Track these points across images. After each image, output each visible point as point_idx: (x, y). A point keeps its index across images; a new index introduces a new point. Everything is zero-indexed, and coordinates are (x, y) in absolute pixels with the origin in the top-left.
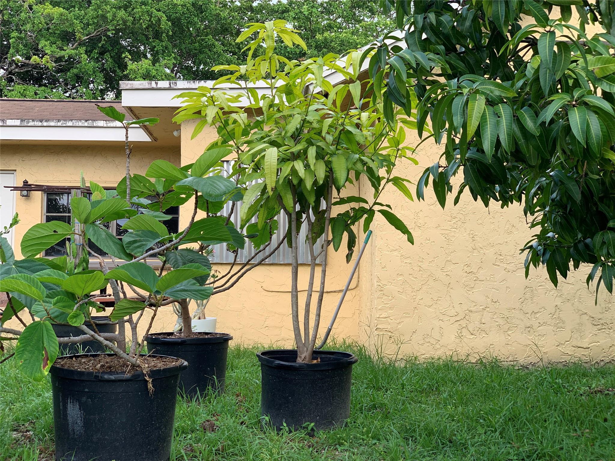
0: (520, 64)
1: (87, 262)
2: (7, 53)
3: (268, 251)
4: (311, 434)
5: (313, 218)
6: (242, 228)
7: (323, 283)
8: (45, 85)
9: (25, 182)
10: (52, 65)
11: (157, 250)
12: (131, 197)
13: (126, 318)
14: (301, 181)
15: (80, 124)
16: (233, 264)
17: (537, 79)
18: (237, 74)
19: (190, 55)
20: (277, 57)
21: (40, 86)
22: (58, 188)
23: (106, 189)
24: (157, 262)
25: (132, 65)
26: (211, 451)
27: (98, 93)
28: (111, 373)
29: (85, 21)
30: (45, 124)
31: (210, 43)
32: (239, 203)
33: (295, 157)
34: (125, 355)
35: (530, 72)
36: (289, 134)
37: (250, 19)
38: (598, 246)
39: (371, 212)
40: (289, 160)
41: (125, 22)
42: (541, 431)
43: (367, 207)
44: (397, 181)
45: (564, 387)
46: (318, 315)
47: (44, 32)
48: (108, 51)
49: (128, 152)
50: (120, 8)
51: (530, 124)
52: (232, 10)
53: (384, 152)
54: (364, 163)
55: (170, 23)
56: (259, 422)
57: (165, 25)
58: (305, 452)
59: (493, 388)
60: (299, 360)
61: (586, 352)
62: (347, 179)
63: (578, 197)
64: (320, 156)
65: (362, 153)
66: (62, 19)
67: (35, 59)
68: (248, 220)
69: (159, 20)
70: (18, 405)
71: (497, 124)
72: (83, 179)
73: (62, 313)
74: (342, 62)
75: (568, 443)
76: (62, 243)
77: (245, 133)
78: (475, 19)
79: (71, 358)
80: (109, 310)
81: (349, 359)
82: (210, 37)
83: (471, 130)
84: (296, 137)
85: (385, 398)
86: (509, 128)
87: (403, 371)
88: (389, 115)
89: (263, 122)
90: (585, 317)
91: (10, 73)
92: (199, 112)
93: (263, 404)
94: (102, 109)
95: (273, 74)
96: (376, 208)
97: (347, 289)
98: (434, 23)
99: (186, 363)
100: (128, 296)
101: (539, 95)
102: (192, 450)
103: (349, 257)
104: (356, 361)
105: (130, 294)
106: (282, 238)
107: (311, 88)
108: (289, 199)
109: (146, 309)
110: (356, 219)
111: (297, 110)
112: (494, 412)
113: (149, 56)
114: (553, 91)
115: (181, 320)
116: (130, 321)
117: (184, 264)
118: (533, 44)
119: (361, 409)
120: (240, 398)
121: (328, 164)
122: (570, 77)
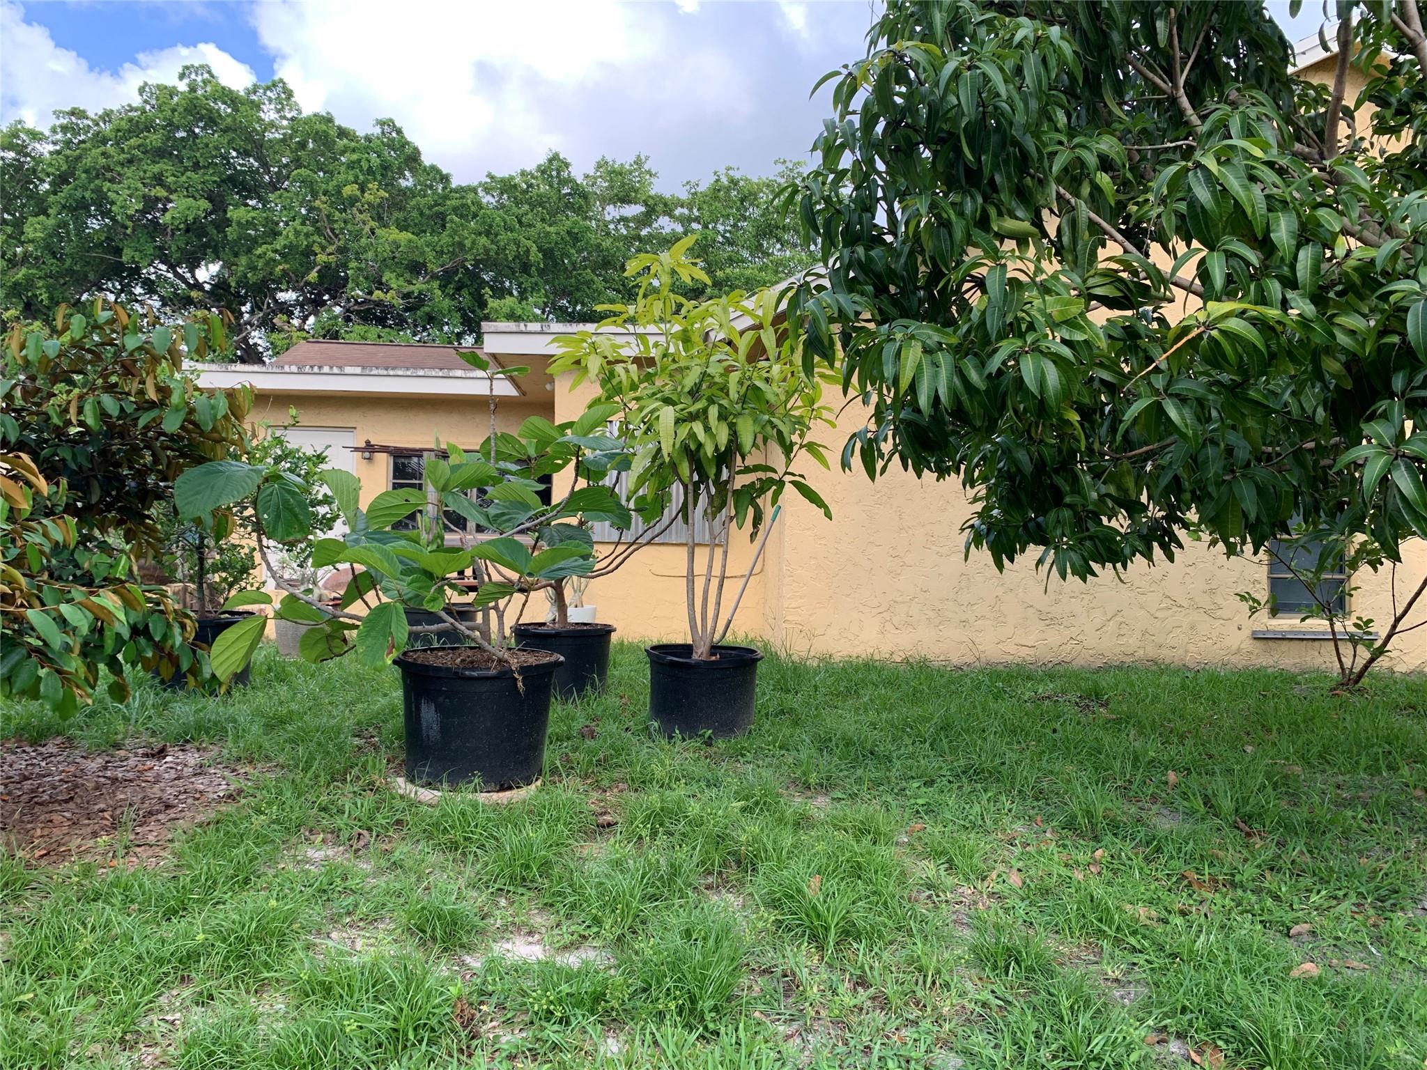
0: (965, 307)
1: (442, 539)
2: (344, 286)
3: (657, 529)
4: (709, 743)
5: (713, 491)
6: (628, 500)
7: (724, 566)
8: (390, 327)
9: (368, 443)
10: (399, 302)
11: (527, 525)
12: (496, 462)
13: (492, 604)
14: (700, 445)
15: (434, 373)
16: (618, 543)
17: (983, 323)
18: (624, 316)
19: (564, 293)
20: (672, 295)
21: (384, 327)
22: (407, 449)
23: (466, 451)
24: (527, 540)
25: (493, 303)
26: (590, 762)
27: (453, 337)
28: (473, 669)
29: (438, 249)
30: (391, 373)
31: (588, 278)
32: (623, 473)
33: (693, 417)
34: (489, 648)
35: (975, 316)
36: (687, 389)
37: (639, 251)
38: (1051, 525)
39: (781, 484)
40: (685, 421)
41: (487, 251)
42: (979, 742)
43: (776, 477)
44: (811, 447)
45: (1005, 692)
46: (718, 604)
47: (389, 262)
48: (467, 286)
49: (492, 407)
50: (480, 234)
51: (974, 377)
52: (616, 239)
53: (796, 413)
54: (774, 426)
55: (540, 255)
56: (647, 728)
57: (535, 256)
58: (700, 763)
59: (922, 692)
60: (695, 657)
61: (1032, 651)
62: (754, 445)
63: (1028, 467)
64: (722, 417)
65: (773, 414)
66: (411, 247)
67: (378, 295)
68: (636, 491)
69: (528, 251)
70: (360, 706)
71: (935, 376)
72: (437, 439)
73: (417, 596)
74: (749, 304)
75: (1011, 756)
76: (412, 517)
77: (634, 387)
78: (911, 254)
79: (425, 651)
80: (473, 595)
81: (754, 656)
82: (589, 271)
83: (904, 384)
84: (694, 393)
85: (795, 702)
86: (950, 381)
87: (816, 673)
88: (808, 368)
89: (656, 374)
90: (1031, 610)
91: (348, 311)
92: (578, 362)
93: (652, 708)
94: (462, 355)
95: (668, 318)
96: (787, 478)
97: (751, 574)
98: (863, 259)
99: (562, 659)
100: (494, 579)
101: (986, 340)
102: (568, 761)
103: (753, 536)
104: (762, 658)
105: (496, 577)
106: (674, 514)
107: (712, 335)
108: (685, 468)
109: (515, 595)
110: (762, 491)
111: (697, 361)
112: (924, 719)
113: (515, 293)
114: (1002, 336)
115: (555, 609)
116: (496, 608)
117: (561, 541)
118: (980, 284)
119: (767, 714)
120: (624, 700)
121: (732, 426)
122: (1023, 319)
